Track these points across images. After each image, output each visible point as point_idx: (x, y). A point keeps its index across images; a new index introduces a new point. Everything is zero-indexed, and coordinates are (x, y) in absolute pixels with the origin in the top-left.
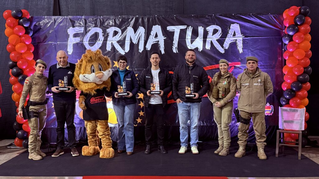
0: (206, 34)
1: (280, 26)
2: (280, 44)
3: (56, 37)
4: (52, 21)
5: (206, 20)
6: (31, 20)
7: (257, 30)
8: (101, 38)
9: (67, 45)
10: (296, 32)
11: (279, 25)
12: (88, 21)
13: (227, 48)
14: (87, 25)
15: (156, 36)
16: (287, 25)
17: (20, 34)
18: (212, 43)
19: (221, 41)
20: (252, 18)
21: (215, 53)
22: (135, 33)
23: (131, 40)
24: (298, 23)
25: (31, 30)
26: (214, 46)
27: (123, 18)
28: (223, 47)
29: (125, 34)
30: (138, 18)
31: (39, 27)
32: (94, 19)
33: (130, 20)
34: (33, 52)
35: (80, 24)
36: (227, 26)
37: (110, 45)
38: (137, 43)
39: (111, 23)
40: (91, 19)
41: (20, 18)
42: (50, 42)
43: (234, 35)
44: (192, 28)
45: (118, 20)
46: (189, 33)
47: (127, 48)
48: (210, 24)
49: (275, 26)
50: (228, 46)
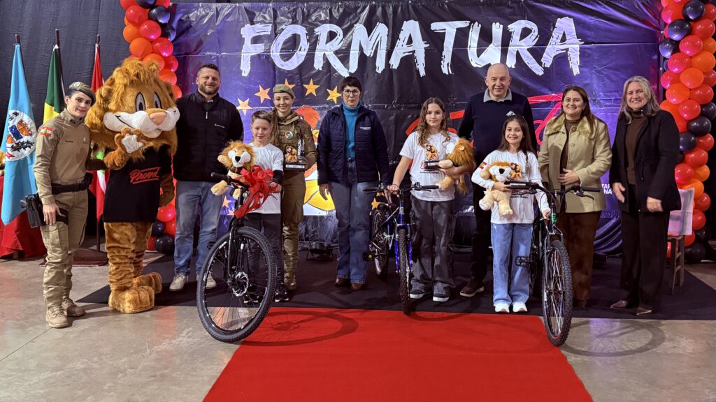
0: (507, 37)
1: (654, 21)
2: (655, 57)
3: (219, 43)
4: (211, 13)
5: (508, 11)
6: (172, 11)
7: (609, 31)
8: (304, 44)
9: (241, 58)
10: (686, 33)
11: (652, 20)
12: (281, 11)
13: (548, 65)
14: (278, 20)
15: (410, 41)
16: (670, 21)
17: (152, 37)
18: (518, 56)
19: (537, 53)
20: (598, 6)
21: (523, 76)
22: (369, 35)
23: (361, 49)
24: (691, 17)
25: (173, 29)
26: (524, 62)
27: (346, 6)
28: (540, 64)
29: (351, 38)
30: (375, 6)
31: (187, 24)
32: (292, 8)
33: (359, 11)
34: (176, 72)
35: (265, 18)
36: (550, 22)
37: (322, 59)
38: (372, 55)
39: (323, 15)
40: (286, 9)
41: (152, 7)
42: (208, 53)
43: (563, 39)
44: (480, 25)
45: (336, 10)
46: (474, 36)
47: (354, 66)
48: (515, 17)
49: (644, 22)
50: (551, 62)
